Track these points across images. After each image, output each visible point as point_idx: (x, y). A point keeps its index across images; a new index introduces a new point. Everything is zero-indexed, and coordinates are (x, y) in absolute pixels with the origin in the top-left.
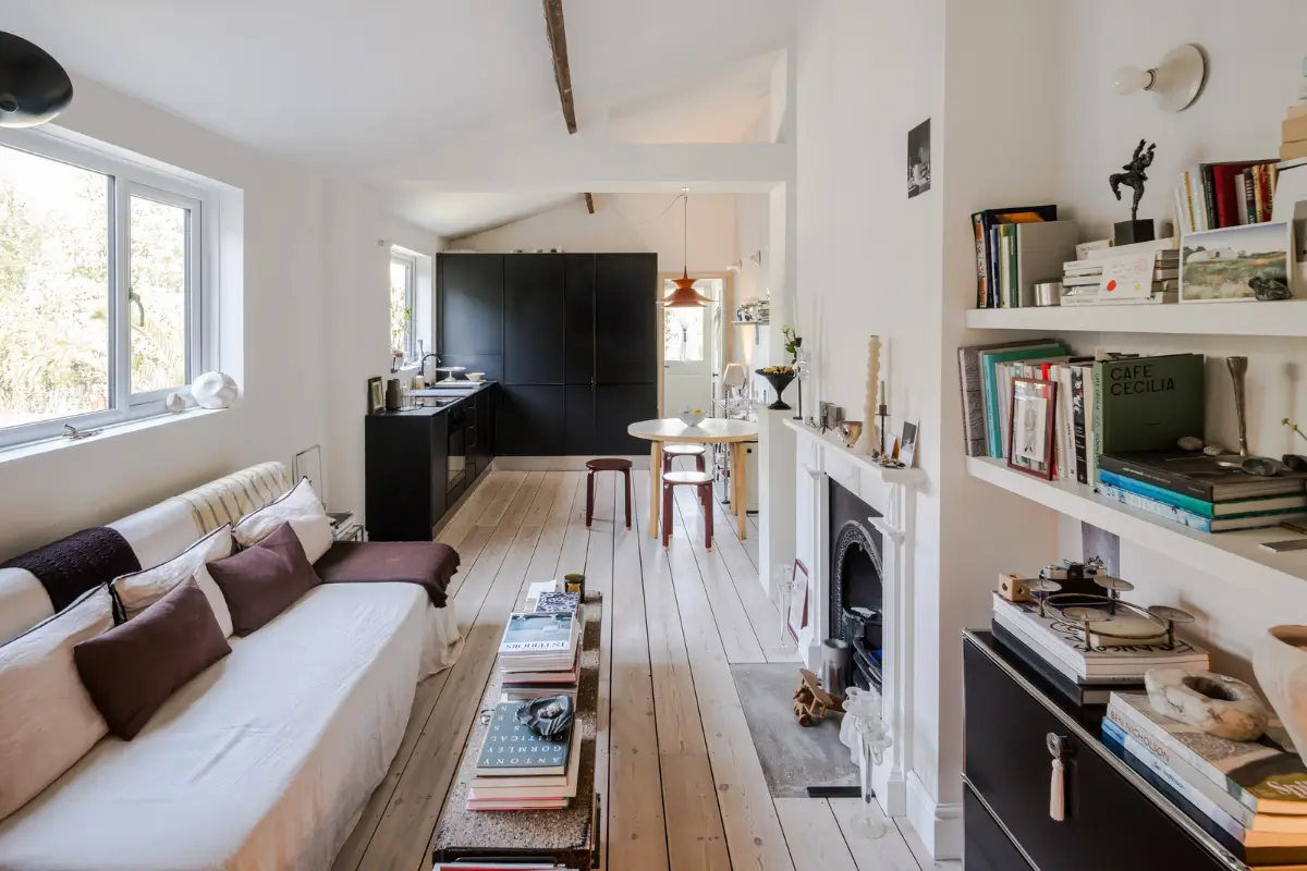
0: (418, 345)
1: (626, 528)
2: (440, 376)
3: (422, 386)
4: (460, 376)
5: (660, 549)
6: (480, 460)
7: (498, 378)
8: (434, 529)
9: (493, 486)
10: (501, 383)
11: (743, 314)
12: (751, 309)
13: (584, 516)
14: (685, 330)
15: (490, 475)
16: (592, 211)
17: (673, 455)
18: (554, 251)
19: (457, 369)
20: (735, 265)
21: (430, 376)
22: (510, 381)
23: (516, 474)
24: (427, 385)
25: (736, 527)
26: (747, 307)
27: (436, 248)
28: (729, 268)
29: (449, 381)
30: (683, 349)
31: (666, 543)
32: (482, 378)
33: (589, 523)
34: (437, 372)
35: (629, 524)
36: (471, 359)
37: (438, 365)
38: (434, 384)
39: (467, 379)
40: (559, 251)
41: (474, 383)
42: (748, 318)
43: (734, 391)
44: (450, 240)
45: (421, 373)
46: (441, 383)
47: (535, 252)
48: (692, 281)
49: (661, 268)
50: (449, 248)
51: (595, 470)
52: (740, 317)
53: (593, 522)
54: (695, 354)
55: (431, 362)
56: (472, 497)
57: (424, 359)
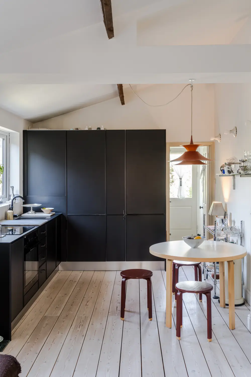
0: (11, 189)
1: (148, 319)
2: (26, 210)
3: (11, 217)
4: (38, 210)
5: (174, 338)
6: (50, 265)
7: (63, 211)
8: (12, 324)
9: (59, 282)
10: (65, 215)
11: (226, 169)
12: (233, 166)
13: (119, 308)
14: (181, 179)
15: (57, 274)
16: (123, 103)
17: (180, 265)
18: (99, 128)
19: (36, 205)
20: (216, 137)
21: (18, 210)
22: (71, 213)
23: (74, 273)
24: (15, 216)
25: (227, 320)
26: (229, 164)
27: (23, 127)
28: (212, 139)
29: (31, 214)
30: (180, 190)
31: (178, 334)
32: (52, 211)
33: (122, 316)
34: (24, 207)
35: (150, 316)
36: (45, 199)
37: (24, 203)
38: (20, 215)
39: (42, 212)
40: (102, 129)
41: (47, 213)
42: (229, 172)
43: (218, 220)
44: (33, 122)
45: (11, 209)
46: (26, 215)
47: (86, 129)
48: (197, 146)
49: (169, 139)
50: (32, 127)
51: (127, 278)
52: (223, 171)
53: (126, 313)
54: (187, 193)
55: (19, 201)
56: (44, 292)
57: (15, 198)
